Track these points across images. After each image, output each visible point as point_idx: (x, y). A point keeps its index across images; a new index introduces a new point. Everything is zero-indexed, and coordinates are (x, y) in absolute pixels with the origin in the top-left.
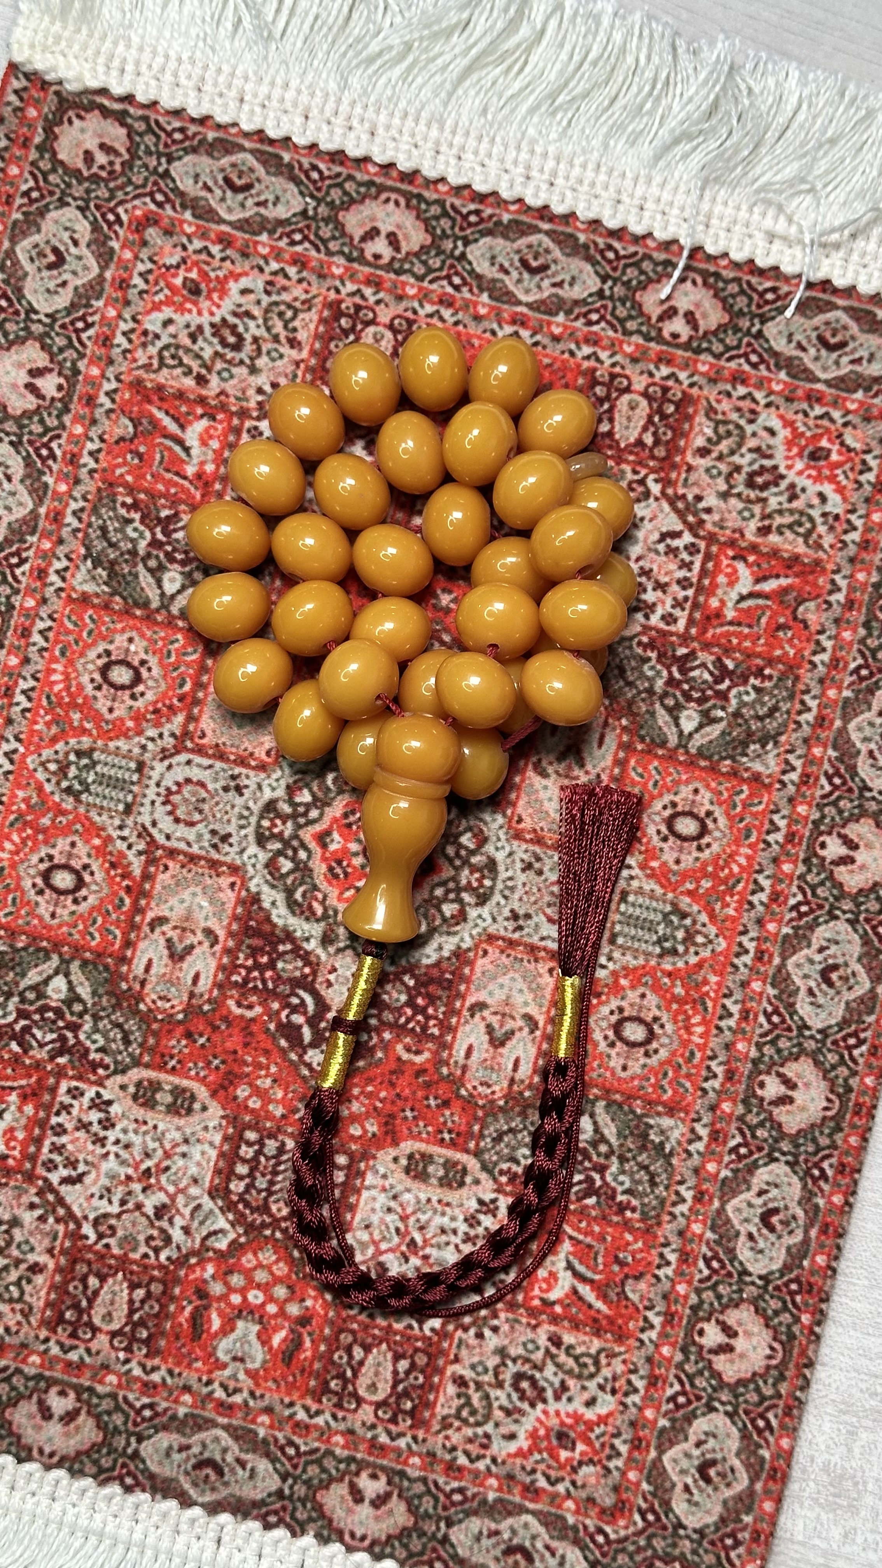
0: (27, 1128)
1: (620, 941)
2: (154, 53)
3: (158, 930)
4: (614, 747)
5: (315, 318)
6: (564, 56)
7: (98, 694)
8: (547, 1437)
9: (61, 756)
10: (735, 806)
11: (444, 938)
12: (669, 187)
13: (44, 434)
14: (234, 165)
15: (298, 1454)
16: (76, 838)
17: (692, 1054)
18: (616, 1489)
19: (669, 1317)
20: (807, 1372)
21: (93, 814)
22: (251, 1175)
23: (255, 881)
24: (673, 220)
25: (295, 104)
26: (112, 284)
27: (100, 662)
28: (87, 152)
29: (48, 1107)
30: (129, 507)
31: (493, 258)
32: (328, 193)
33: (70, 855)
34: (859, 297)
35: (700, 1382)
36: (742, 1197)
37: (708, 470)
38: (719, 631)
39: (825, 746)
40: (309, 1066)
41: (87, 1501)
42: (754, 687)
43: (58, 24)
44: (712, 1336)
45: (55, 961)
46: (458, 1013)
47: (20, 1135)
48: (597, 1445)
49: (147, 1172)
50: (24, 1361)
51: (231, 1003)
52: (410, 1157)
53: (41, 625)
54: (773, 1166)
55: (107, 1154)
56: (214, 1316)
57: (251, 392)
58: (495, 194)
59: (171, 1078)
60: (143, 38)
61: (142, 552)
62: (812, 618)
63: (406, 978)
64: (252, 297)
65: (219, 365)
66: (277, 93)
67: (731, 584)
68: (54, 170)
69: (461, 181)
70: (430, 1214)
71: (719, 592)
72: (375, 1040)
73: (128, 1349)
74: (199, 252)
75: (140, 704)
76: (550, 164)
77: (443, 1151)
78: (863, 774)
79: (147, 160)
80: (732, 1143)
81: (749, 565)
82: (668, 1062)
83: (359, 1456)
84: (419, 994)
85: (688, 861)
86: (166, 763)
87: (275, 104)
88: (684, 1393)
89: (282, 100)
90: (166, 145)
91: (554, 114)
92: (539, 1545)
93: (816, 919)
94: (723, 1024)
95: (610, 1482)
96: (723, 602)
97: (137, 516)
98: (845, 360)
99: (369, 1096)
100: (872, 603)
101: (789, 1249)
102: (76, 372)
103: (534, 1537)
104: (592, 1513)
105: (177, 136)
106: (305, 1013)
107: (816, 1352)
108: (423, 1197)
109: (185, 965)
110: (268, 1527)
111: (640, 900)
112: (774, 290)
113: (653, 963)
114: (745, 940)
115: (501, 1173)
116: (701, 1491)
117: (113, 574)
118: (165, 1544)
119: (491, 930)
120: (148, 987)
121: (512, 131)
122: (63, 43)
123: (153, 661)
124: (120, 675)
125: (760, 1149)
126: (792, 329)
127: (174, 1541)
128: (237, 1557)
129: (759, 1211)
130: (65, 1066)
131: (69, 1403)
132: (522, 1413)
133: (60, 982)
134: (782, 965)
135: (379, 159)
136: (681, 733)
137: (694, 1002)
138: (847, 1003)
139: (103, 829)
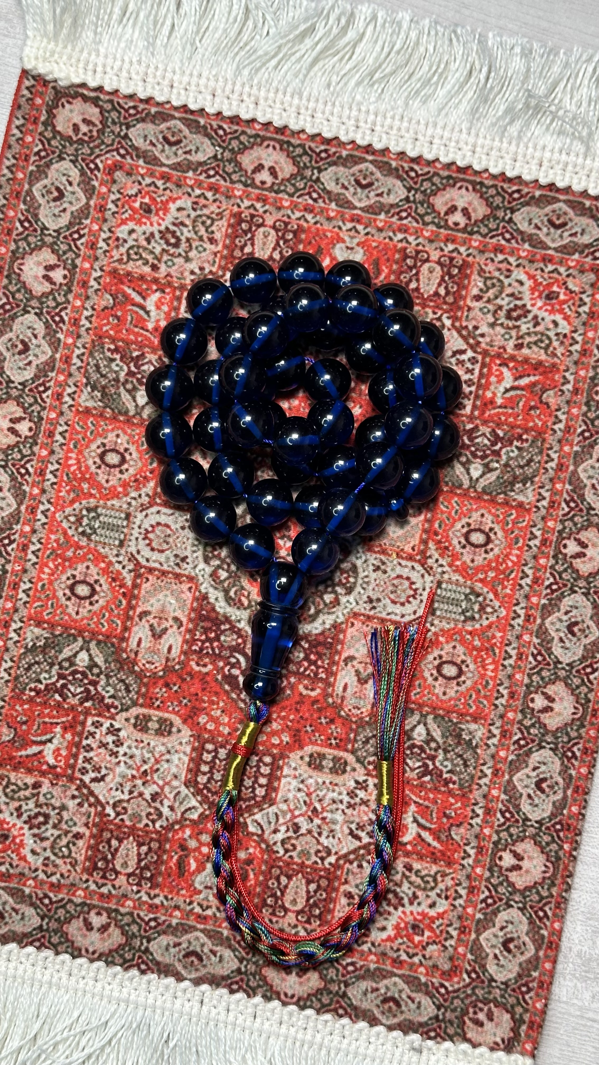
0: (68, 748)
1: (438, 613)
2: (115, 59)
3: (144, 620)
5: (226, 224)
6: (378, 48)
7: (99, 471)
8: (406, 927)
9: (77, 512)
10: (508, 524)
11: (326, 616)
12: (448, 129)
13: (56, 307)
14: (169, 128)
16: (89, 563)
17: (487, 683)
18: (451, 959)
19: (480, 850)
20: (569, 880)
21: (99, 548)
22: (211, 772)
23: (204, 585)
24: (452, 150)
25: (206, 87)
26: (95, 209)
27: (99, 451)
28: (75, 125)
29: (80, 734)
30: (112, 351)
31: (337, 179)
32: (230, 144)
33: (86, 575)
34: (573, 193)
35: (501, 890)
36: (523, 772)
37: (481, 309)
38: (493, 412)
39: (564, 483)
40: (244, 701)
41: (117, 981)
42: (517, 447)
43: (52, 43)
44: (508, 860)
45: (80, 642)
46: (337, 664)
47: (64, 753)
48: (438, 932)
49: (145, 772)
50: (74, 894)
51: (193, 664)
52: (311, 756)
53: (60, 429)
54: (542, 751)
55: (119, 763)
56: (192, 861)
57: (187, 274)
58: (336, 138)
59: (157, 713)
60: (107, 49)
61: (122, 380)
62: (552, 401)
63: (303, 643)
64: (185, 213)
65: (165, 258)
66: (194, 80)
67: (499, 382)
68: (54, 137)
69: (315, 131)
70: (325, 791)
71: (492, 387)
72: (285, 683)
73: (139, 884)
74: (149, 185)
75: (125, 476)
76: (372, 117)
77: (332, 751)
78: (588, 500)
79: (113, 128)
80: (516, 738)
81: (510, 369)
82: (473, 688)
84: (312, 652)
85: (479, 560)
86: (144, 513)
87: (193, 88)
88: (491, 897)
89: (198, 85)
90: (125, 118)
91: (372, 85)
92: (404, 996)
93: (562, 593)
94: (506, 663)
95: (447, 954)
96: (495, 394)
97: (118, 357)
98: (566, 234)
99: (283, 718)
100: (590, 389)
101: (554, 803)
102: (75, 266)
103: (400, 991)
104: (437, 975)
105: (132, 111)
106: (240, 668)
107: (574, 867)
108: (320, 781)
109: (162, 641)
110: (232, 992)
111: (450, 587)
112: (518, 191)
113: (460, 626)
114: (517, 608)
115: (369, 763)
116: (505, 957)
117: (104, 395)
118: (168, 1005)
119: (356, 610)
120: (140, 656)
121: (346, 98)
122: (56, 56)
123: (133, 449)
124: (113, 458)
125: (533, 741)
126: (532, 216)
127: (173, 1003)
128: (214, 1011)
129: (534, 780)
130: (90, 708)
131: (104, 919)
132: (389, 913)
133: (83, 655)
134: (542, 624)
135: (261, 120)
136: (471, 479)
137: (487, 649)
138: (585, 646)
139: (106, 557)
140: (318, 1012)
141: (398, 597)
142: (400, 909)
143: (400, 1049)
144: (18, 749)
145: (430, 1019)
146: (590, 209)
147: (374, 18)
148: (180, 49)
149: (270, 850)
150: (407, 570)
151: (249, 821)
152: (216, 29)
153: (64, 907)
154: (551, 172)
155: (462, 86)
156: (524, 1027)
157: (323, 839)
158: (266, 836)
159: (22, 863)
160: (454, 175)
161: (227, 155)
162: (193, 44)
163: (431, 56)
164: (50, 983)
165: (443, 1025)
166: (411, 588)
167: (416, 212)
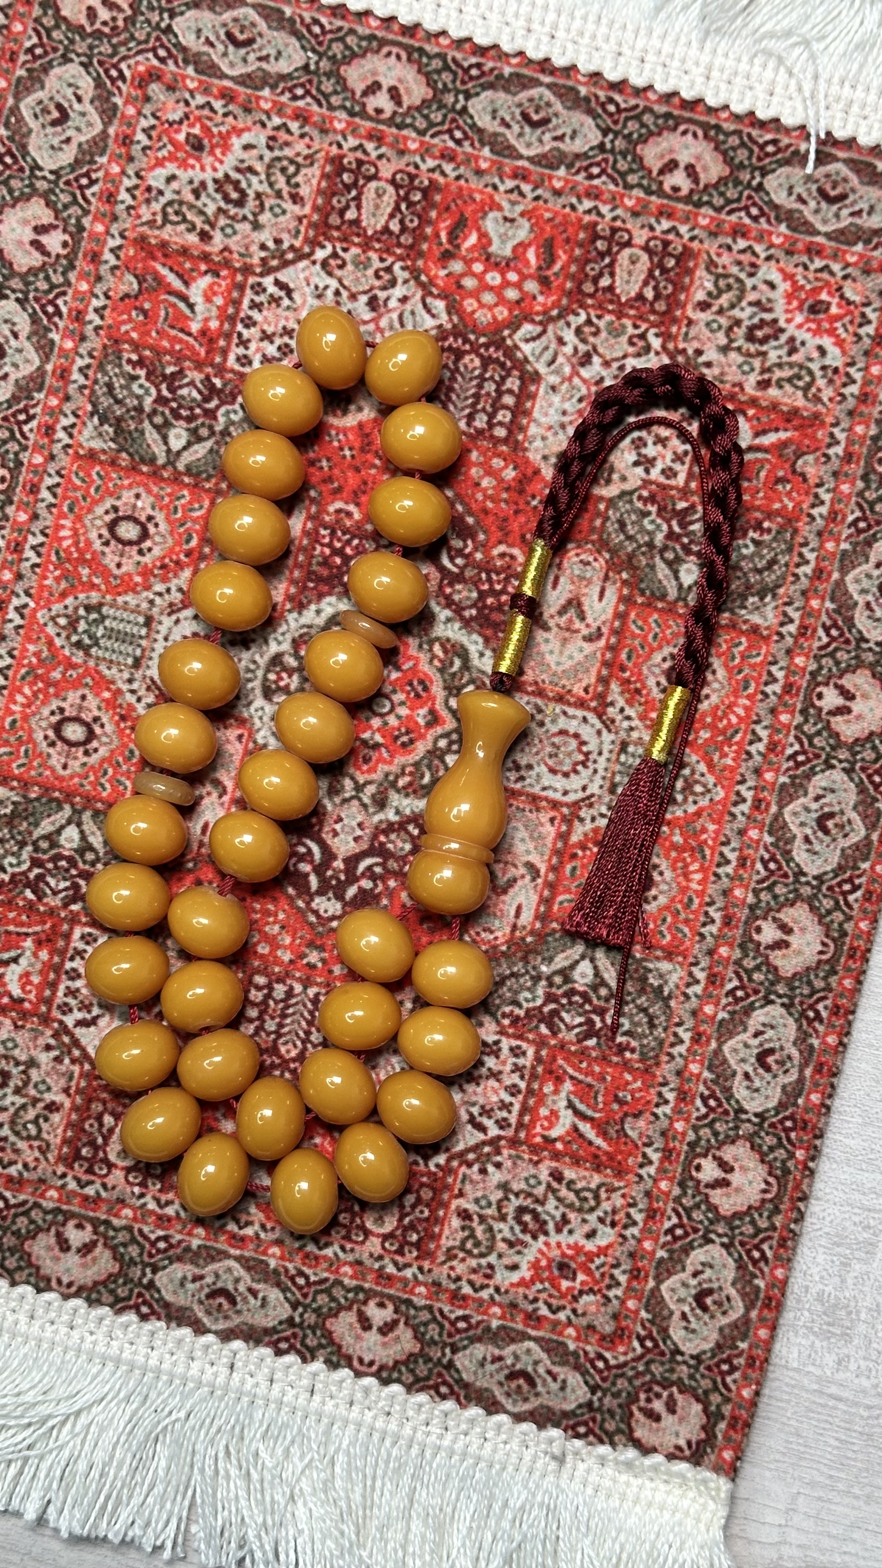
0: (43, 973)
4: (614, 599)
5: (318, 173)
7: (107, 550)
8: (549, 1267)
9: (70, 611)
10: (733, 658)
12: (669, 39)
13: (49, 291)
14: (236, 20)
15: (308, 1284)
16: (86, 691)
17: (691, 900)
18: (615, 1317)
19: (667, 1154)
20: (801, 1205)
21: (103, 668)
22: (261, 1018)
23: (262, 733)
24: (673, 73)
26: (116, 140)
27: (108, 518)
28: (90, 8)
29: (62, 953)
30: (134, 364)
31: (495, 111)
32: (329, 48)
33: (80, 708)
34: (859, 149)
35: (697, 1215)
36: (739, 1038)
37: (708, 324)
39: (823, 599)
40: (316, 913)
41: (104, 1328)
42: (753, 541)
44: (709, 1171)
45: (67, 810)
47: (36, 979)
48: (597, 1275)
50: (42, 1196)
53: (49, 481)
54: (769, 1008)
57: (254, 248)
58: (496, 47)
61: (147, 409)
62: (810, 471)
63: (411, 828)
64: (255, 152)
65: (222, 221)
68: (57, 26)
69: (464, 33)
72: (380, 888)
73: (143, 1184)
74: (202, 107)
75: (147, 559)
76: (551, 17)
78: (859, 626)
79: (149, 15)
80: (729, 986)
81: (748, 419)
82: (667, 908)
83: (367, 1285)
86: (174, 617)
88: (681, 1225)
92: (541, 1370)
93: (812, 768)
94: (720, 871)
95: (610, 1310)
97: (142, 373)
98: (845, 212)
100: (870, 456)
101: (784, 1087)
102: (81, 228)
103: (536, 1363)
104: (593, 1339)
106: (312, 862)
107: (810, 1186)
109: (194, 815)
110: (279, 1353)
111: (640, 751)
112: (774, 142)
114: (742, 788)
115: (504, 1015)
116: (698, 1319)
117: (119, 431)
118: (180, 1369)
123: (160, 517)
124: (129, 531)
125: (756, 992)
126: (793, 181)
127: (188, 1367)
128: (250, 1382)
129: (755, 1051)
130: (78, 913)
131: (86, 1235)
132: (525, 1245)
133: (72, 832)
134: (779, 814)
135: (380, 13)
136: (680, 586)
137: (692, 849)
138: (843, 850)
139: (113, 682)
140: (409, 1389)
141: (561, 763)
142: (542, 1238)
143: (532, 1451)
145: (580, 1406)
150: (575, 723)
153: (26, 1213)
154: (827, 114)
156: (722, 1425)
160: (676, 112)
165: (599, 1417)
166: (580, 751)
167: (614, 168)
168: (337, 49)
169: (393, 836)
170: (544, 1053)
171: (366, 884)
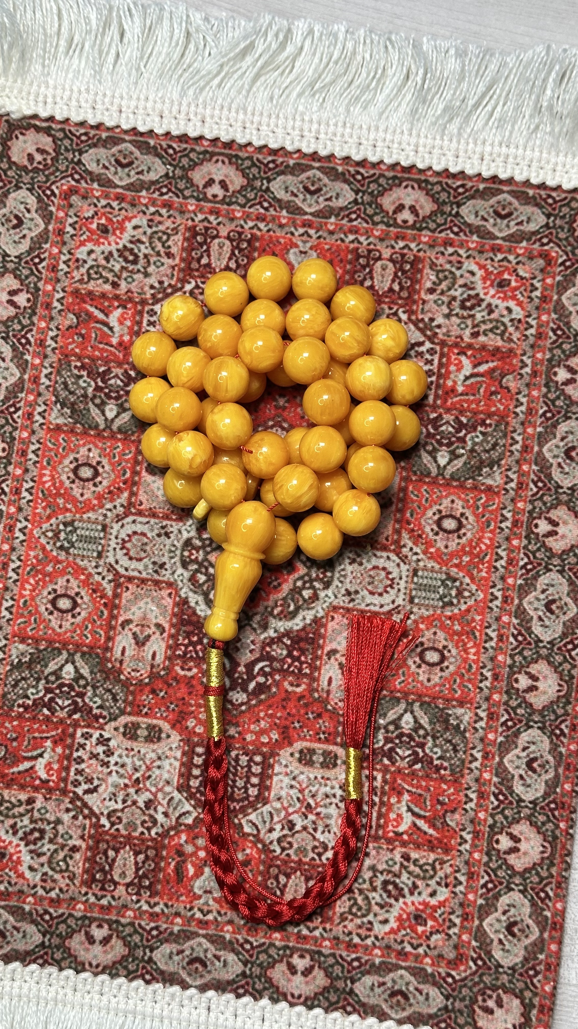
0: (60, 761)
1: (416, 601)
2: (64, 89)
3: (127, 628)
4: (398, 479)
5: (181, 238)
6: (316, 60)
7: (73, 486)
8: (408, 919)
9: (54, 527)
10: (478, 508)
11: (306, 612)
12: (390, 131)
13: (22, 330)
14: (120, 151)
15: (253, 948)
16: (69, 577)
17: (470, 666)
18: (456, 947)
19: (476, 834)
20: (568, 859)
21: (78, 561)
22: (202, 775)
23: (184, 590)
24: (395, 151)
25: (154, 109)
26: (54, 233)
27: (72, 466)
28: (29, 155)
29: (71, 747)
30: (79, 368)
31: (287, 188)
32: (180, 161)
33: (67, 588)
34: (516, 184)
35: (500, 873)
36: (513, 753)
37: (435, 302)
38: (455, 399)
39: (530, 464)
40: (231, 702)
41: (123, 992)
42: (481, 433)
44: (505, 843)
45: (65, 655)
46: (320, 658)
47: (56, 766)
48: (440, 920)
49: (137, 781)
50: (74, 908)
51: (178, 668)
52: (301, 752)
53: (33, 448)
54: (530, 731)
55: (111, 772)
56: (190, 866)
57: (147, 288)
58: (283, 148)
59: (145, 720)
60: (56, 80)
61: (90, 395)
62: (512, 385)
63: (285, 640)
64: (141, 230)
65: (125, 275)
66: (142, 104)
67: (459, 370)
68: (10, 168)
69: (262, 143)
70: (317, 786)
71: (452, 376)
72: (270, 681)
73: (138, 894)
74: (105, 207)
75: (99, 489)
76: (315, 126)
77: (321, 746)
78: (556, 479)
79: (66, 155)
80: (503, 719)
81: (468, 357)
82: (456, 673)
83: (291, 944)
84: (295, 649)
85: (453, 545)
86: (120, 524)
87: (141, 111)
88: (491, 881)
89: (145, 108)
90: (77, 145)
91: (314, 95)
92: (411, 989)
93: (538, 572)
94: (487, 645)
95: (451, 943)
96: (455, 382)
97: (85, 373)
98: (512, 223)
99: (271, 716)
100: (549, 372)
101: (546, 782)
102: (38, 289)
103: (407, 984)
104: (443, 964)
105: (84, 138)
106: (224, 669)
107: (572, 846)
108: (312, 776)
109: (146, 648)
110: (238, 996)
111: (426, 574)
112: (463, 186)
113: (439, 612)
114: (494, 591)
116: (510, 942)
117: (73, 411)
118: (175, 1014)
119: (335, 603)
120: (125, 665)
121: (290, 109)
122: (7, 90)
123: (105, 461)
124: (86, 473)
125: (521, 721)
126: (477, 208)
127: (180, 1012)
128: (222, 1018)
129: (525, 760)
130: (78, 720)
131: (104, 932)
132: (391, 906)
133: (69, 668)
134: (520, 604)
135: (209, 136)
136: (439, 466)
137: (467, 633)
138: (564, 623)
139: (86, 569)
140: (327, 1011)
141: (376, 587)
142: (401, 900)
144: (10, 766)
145: (440, 1010)
146: (534, 197)
147: (311, 32)
148: (126, 74)
149: (266, 849)
150: (382, 560)
151: (243, 822)
152: (160, 53)
153: (64, 921)
154: (493, 165)
155: (399, 90)
156: (535, 1012)
157: (318, 835)
158: (262, 835)
159: (21, 881)
160: (399, 175)
161: (178, 172)
162: (138, 68)
163: (368, 63)
164: (56, 1000)
165: (453, 1016)
166: (387, 578)
167: (365, 213)
168: (185, 161)
169: (275, 647)
170: (388, 777)
171: (261, 679)
